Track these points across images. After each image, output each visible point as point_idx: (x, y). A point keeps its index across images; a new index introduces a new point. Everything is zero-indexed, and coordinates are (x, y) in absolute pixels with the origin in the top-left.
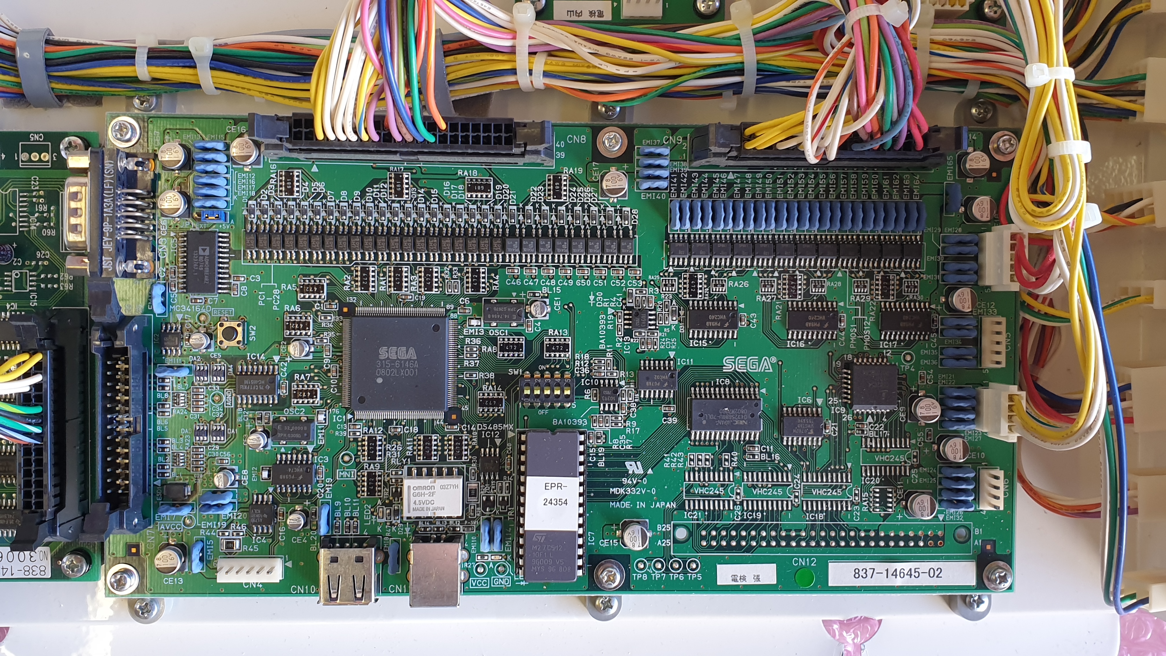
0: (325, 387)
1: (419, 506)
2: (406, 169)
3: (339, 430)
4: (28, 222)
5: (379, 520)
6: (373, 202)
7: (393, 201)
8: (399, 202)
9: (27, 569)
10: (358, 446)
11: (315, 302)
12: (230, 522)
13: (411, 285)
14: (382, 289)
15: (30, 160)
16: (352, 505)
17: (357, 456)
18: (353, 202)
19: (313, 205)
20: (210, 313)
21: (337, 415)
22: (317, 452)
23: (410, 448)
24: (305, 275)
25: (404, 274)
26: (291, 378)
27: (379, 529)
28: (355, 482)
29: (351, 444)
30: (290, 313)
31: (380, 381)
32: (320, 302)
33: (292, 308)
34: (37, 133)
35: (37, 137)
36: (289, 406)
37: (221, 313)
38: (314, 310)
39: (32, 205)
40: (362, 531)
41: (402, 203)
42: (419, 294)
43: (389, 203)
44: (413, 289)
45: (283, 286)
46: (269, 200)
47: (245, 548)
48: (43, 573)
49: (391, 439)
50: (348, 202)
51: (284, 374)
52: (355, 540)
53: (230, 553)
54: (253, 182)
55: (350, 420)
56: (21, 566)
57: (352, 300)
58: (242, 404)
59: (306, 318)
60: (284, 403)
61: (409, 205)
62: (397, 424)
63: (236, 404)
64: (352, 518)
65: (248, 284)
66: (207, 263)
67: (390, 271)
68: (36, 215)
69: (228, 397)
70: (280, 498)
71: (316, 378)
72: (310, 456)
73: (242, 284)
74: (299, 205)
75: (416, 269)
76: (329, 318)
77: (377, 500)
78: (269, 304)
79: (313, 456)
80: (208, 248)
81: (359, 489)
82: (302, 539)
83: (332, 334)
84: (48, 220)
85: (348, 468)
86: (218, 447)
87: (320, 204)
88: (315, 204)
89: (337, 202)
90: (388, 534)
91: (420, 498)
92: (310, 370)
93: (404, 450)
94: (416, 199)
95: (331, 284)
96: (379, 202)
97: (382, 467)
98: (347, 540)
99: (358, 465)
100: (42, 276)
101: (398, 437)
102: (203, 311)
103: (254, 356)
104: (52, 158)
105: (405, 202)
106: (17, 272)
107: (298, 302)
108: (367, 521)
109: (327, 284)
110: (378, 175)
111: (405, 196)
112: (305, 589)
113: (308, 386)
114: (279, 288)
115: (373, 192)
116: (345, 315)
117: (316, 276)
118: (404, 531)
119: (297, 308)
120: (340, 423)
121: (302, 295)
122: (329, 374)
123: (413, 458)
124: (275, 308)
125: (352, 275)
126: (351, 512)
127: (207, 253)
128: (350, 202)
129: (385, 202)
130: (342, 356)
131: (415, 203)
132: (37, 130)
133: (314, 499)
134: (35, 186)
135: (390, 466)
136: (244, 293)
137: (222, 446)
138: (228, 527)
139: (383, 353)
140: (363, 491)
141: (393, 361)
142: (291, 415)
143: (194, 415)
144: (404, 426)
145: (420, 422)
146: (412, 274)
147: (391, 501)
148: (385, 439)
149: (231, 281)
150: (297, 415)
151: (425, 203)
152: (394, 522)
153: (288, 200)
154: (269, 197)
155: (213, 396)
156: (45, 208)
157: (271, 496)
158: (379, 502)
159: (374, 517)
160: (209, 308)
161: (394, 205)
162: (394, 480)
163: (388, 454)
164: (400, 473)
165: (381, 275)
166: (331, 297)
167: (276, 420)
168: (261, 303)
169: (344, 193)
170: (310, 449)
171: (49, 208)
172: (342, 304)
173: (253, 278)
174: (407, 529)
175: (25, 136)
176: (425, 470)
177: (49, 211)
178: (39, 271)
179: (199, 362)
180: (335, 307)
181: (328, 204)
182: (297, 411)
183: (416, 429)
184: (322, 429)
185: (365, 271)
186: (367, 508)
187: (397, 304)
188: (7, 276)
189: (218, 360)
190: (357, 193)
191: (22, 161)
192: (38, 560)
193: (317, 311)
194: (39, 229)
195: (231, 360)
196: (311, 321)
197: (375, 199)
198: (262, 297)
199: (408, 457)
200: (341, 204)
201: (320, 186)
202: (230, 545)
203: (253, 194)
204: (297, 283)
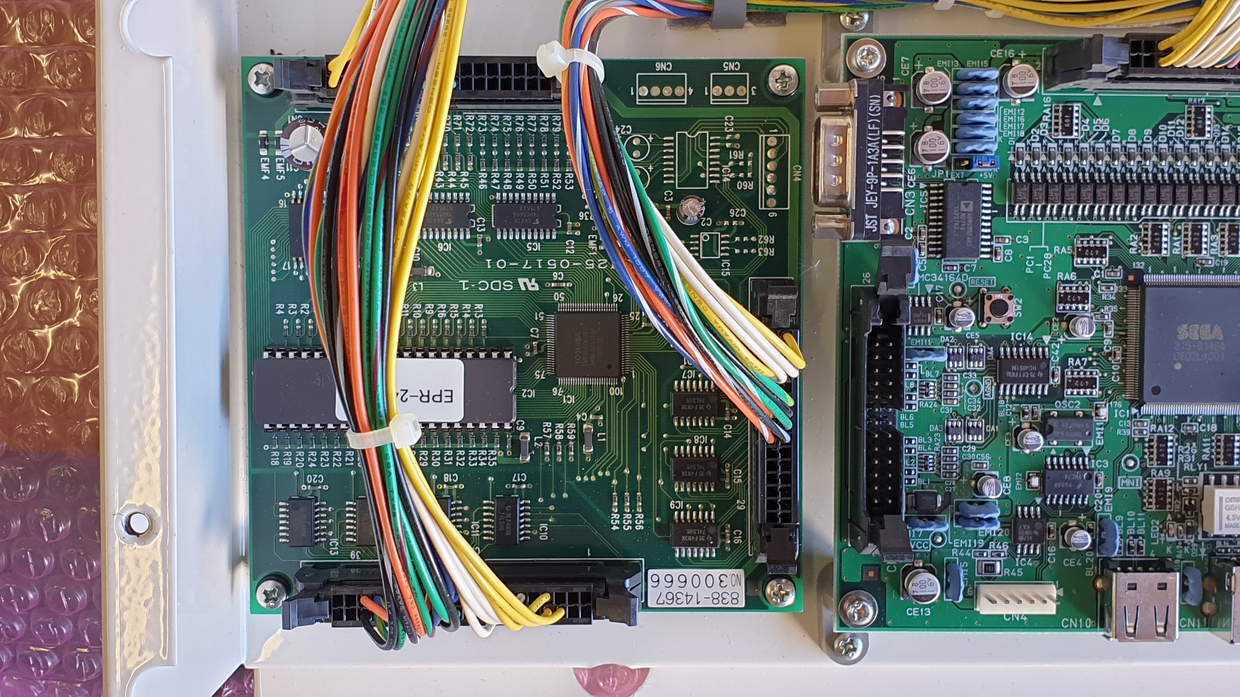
0: (1106, 375)
1: (1232, 522)
2: (1207, 101)
3: (1121, 428)
4: (720, 172)
5: (1169, 540)
6: (1168, 142)
7: (1192, 142)
8: (1199, 142)
9: (716, 596)
10: (1144, 447)
11: (1095, 269)
12: (988, 539)
13: (1212, 247)
14: (1176, 252)
15: (723, 96)
16: (1136, 521)
17: (1143, 460)
18: (1143, 142)
19: (1094, 148)
20: (967, 283)
21: (1119, 409)
22: (1095, 455)
23: (1207, 450)
24: (1083, 236)
25: (1204, 233)
26: (1064, 364)
27: (1168, 550)
28: (1140, 492)
29: (1136, 445)
30: (1064, 282)
31: (1178, 366)
32: (1100, 269)
33: (1067, 277)
34: (732, 61)
35: (732, 66)
36: (1062, 398)
37: (980, 283)
38: (1093, 278)
39: (724, 151)
40: (1148, 552)
41: (1202, 143)
42: (1221, 258)
43: (1187, 143)
44: (1213, 251)
45: (1056, 249)
46: (1041, 141)
47: (1007, 572)
48: (735, 601)
49: (1183, 439)
50: (1137, 143)
51: (1055, 359)
52: (1140, 563)
53: (989, 578)
54: (1022, 119)
55: (1135, 416)
56: (709, 592)
57: (1139, 265)
58: (1004, 394)
59: (1083, 288)
60: (1056, 394)
61: (1210, 146)
62: (1191, 421)
63: (997, 394)
64: (1136, 536)
65: (1014, 246)
66: (970, 221)
67: (1186, 230)
68: (731, 163)
69: (988, 386)
70: (1050, 511)
71: (1095, 364)
72: (1087, 459)
73: (1006, 247)
74: (1078, 147)
75: (1217, 227)
76: (1112, 288)
77: (1167, 513)
78: (1039, 272)
79: (1090, 460)
80: (971, 202)
81: (1145, 500)
82: (1076, 561)
83: (1114, 308)
84: (744, 169)
85: (1132, 474)
86: (974, 448)
87: (1103, 145)
88: (1097, 145)
89: (1124, 142)
90: (1179, 556)
91: (1234, 512)
92: (1089, 354)
93: (1200, 453)
94: (1219, 139)
95: (1115, 246)
96: (1175, 143)
97: (1173, 474)
98: (1130, 563)
99: (1145, 472)
100: (737, 239)
101: (1192, 437)
102: (959, 280)
103: (1019, 336)
104: (750, 92)
105: (1207, 142)
106: (706, 234)
107: (1074, 269)
108: (1155, 540)
109: (1110, 246)
110: (1174, 108)
111: (1208, 135)
112: (1078, 624)
113: (1085, 373)
114: (1051, 251)
115: (1168, 130)
116: (1131, 285)
117: (1096, 236)
118: (1199, 552)
119: (1073, 276)
120: (1123, 419)
121: (1079, 260)
122: (1110, 359)
123: (1210, 463)
124: (1046, 276)
125: (1139, 235)
126: (1136, 529)
127: (971, 208)
128: (1140, 142)
129: (1182, 142)
130: (1126, 336)
131: (1218, 143)
132: (731, 58)
133: (1090, 513)
134: (729, 128)
135: (1183, 473)
136: (1009, 258)
137: (980, 447)
138: (986, 546)
139: (1183, 332)
140: (1150, 503)
141: (1194, 342)
142: (1064, 409)
143: (947, 409)
144: (1200, 423)
145: (1220, 418)
146: (1213, 233)
147: (1183, 516)
148: (1177, 440)
149: (993, 243)
150: (1071, 409)
151: (1230, 143)
152: (1186, 541)
153: (1065, 141)
154: (1042, 138)
155: (969, 385)
156: (742, 155)
157: (1039, 509)
158: (1169, 517)
159: (1163, 535)
160: (965, 277)
161: (1192, 146)
162: (1187, 490)
163: (1181, 458)
164: (1195, 481)
165: (1175, 234)
166: (1114, 262)
167: (1046, 416)
168: (1028, 271)
169: (1132, 132)
170: (1087, 450)
171: (746, 156)
172: (1127, 271)
173: (1019, 239)
174: (1203, 550)
175: (717, 65)
176: (1225, 478)
177: (746, 159)
178: (733, 233)
179: (953, 344)
180: (1119, 273)
181: (1113, 145)
182: (1071, 404)
183: (1214, 428)
184: (1101, 426)
185: (1157, 229)
186: (1155, 524)
187: (1194, 271)
188: (694, 239)
189: (976, 341)
190: (1148, 131)
191: (714, 97)
192: (729, 585)
193: (1097, 280)
194: (734, 181)
195: (992, 341)
196: (1090, 292)
197: (1170, 139)
198: (1030, 263)
199: (1204, 462)
200: (1129, 146)
201: (1104, 124)
202: (990, 568)
203: (1022, 134)
204: (1073, 245)
